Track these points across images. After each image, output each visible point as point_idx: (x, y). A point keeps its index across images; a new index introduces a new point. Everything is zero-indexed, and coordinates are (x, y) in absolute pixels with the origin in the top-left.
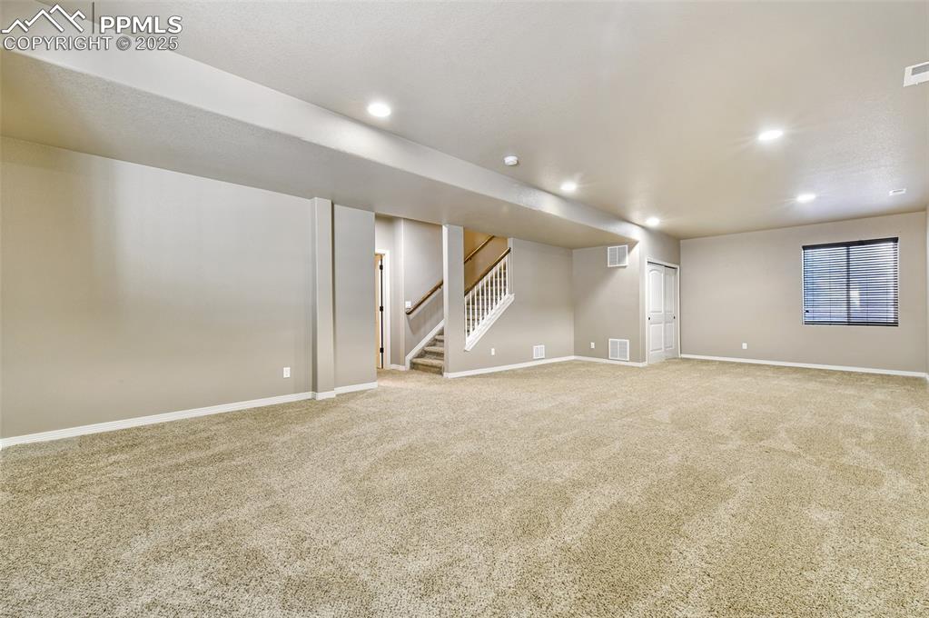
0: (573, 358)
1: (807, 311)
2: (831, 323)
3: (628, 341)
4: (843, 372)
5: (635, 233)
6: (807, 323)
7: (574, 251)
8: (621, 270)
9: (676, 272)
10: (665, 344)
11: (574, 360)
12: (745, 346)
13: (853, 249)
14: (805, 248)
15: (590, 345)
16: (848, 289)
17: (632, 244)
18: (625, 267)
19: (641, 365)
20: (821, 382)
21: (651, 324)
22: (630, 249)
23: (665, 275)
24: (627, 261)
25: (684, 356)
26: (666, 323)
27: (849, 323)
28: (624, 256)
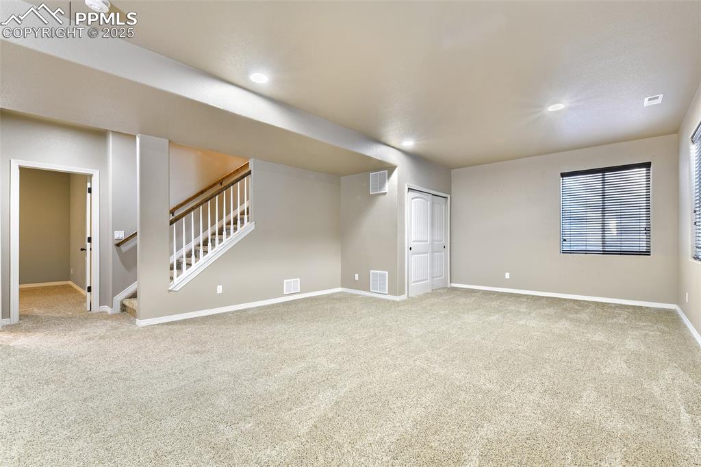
0: (340, 290)
1: (565, 240)
2: (586, 252)
3: (387, 273)
4: (597, 303)
5: (391, 156)
6: (564, 252)
7: (342, 178)
8: (382, 197)
9: (446, 201)
10: (432, 273)
11: (341, 292)
12: (507, 276)
13: (608, 174)
14: (563, 175)
15: (354, 277)
16: (603, 218)
17: (391, 169)
18: (385, 193)
19: (397, 298)
20: (571, 320)
21: (413, 254)
22: (390, 175)
23: (433, 204)
24: (387, 189)
25: (454, 285)
26: (433, 252)
27: (605, 252)
28: (384, 182)
